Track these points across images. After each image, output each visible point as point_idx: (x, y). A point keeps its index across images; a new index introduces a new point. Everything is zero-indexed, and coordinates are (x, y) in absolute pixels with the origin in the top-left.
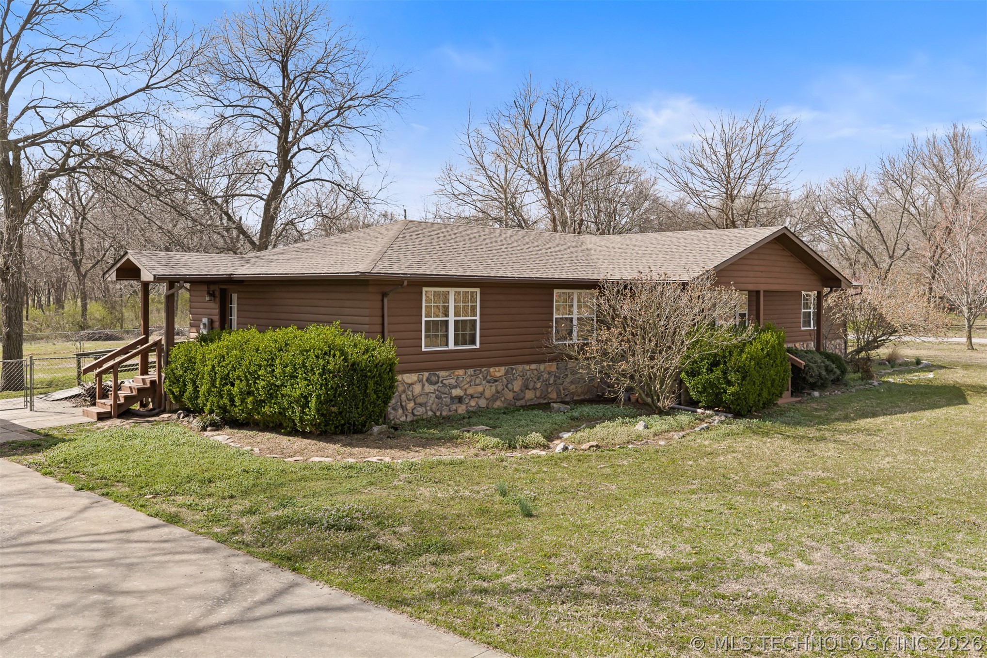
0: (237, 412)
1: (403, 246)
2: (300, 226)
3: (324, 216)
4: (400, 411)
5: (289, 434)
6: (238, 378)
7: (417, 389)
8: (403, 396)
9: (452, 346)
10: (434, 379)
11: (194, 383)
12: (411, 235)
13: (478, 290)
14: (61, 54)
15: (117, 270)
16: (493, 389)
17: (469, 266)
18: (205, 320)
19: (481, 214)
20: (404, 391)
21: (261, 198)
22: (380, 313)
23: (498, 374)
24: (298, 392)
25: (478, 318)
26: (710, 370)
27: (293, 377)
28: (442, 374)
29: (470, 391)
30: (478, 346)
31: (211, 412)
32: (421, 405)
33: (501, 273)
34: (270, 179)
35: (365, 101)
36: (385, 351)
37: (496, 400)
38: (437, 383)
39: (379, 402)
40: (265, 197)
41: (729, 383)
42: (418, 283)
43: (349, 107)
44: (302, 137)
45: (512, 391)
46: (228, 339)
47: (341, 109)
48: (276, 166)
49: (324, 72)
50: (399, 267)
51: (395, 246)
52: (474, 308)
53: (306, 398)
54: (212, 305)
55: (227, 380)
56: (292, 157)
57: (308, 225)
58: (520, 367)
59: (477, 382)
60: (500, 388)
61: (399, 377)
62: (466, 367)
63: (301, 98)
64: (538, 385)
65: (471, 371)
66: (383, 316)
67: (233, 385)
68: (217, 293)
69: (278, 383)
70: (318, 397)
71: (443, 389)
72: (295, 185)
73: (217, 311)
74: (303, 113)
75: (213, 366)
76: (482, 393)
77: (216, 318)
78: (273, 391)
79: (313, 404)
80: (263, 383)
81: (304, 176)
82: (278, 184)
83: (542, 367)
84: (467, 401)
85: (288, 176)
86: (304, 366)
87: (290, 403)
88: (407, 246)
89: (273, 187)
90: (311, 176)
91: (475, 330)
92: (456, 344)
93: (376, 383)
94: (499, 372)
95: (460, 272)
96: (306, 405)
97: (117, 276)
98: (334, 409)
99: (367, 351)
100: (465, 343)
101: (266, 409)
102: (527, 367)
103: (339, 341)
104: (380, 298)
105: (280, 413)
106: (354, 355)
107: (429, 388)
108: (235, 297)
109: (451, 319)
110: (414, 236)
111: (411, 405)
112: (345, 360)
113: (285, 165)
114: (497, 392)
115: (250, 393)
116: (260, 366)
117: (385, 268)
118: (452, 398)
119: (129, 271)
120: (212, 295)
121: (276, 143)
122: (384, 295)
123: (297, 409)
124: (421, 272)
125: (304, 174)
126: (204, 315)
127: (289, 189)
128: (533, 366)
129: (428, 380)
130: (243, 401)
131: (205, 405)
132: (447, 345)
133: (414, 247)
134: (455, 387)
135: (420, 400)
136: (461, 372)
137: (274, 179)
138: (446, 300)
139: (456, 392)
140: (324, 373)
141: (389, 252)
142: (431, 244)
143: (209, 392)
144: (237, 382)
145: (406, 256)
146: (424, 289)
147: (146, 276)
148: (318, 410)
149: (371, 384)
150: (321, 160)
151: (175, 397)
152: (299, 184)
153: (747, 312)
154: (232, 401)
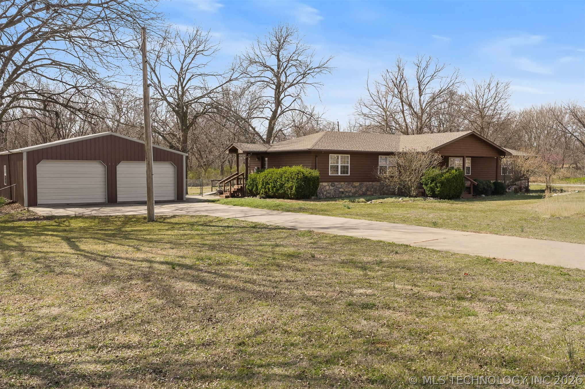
0: (271, 193)
1: (324, 141)
2: (285, 132)
3: (295, 126)
4: (322, 195)
5: (287, 199)
6: (271, 182)
7: (327, 188)
8: (323, 190)
9: (339, 174)
10: (333, 185)
11: (256, 185)
12: (327, 136)
13: (349, 155)
14: (199, 69)
15: (229, 150)
16: (355, 190)
17: (346, 147)
18: (256, 168)
19: (378, 124)
20: (323, 188)
21: (267, 119)
22: (315, 162)
23: (357, 185)
24: (290, 185)
25: (349, 165)
26: (431, 183)
27: (288, 181)
28: (336, 183)
29: (346, 190)
30: (349, 175)
31: (262, 194)
32: (329, 193)
33: (357, 149)
34: (271, 110)
35: (317, 70)
36: (316, 173)
37: (356, 194)
38: (334, 186)
39: (314, 189)
40: (269, 118)
41: (437, 188)
42: (327, 153)
43: (308, 74)
44: (287, 88)
45: (362, 191)
46: (266, 171)
47: (304, 75)
48: (274, 103)
49: (296, 60)
50: (321, 147)
51: (321, 141)
52: (348, 161)
53: (292, 187)
54: (259, 162)
55: (267, 183)
56: (282, 99)
57: (288, 131)
58: (365, 183)
59: (349, 187)
60: (357, 190)
61: (321, 184)
62: (345, 182)
63: (285, 70)
64: (372, 190)
65: (346, 183)
66: (316, 163)
67: (269, 185)
68: (260, 158)
69: (283, 183)
70: (296, 186)
71: (336, 189)
72: (283, 112)
73: (260, 164)
74: (286, 77)
75: (263, 179)
76: (351, 191)
77: (260, 167)
78: (282, 186)
79: (294, 189)
80: (279, 183)
81: (287, 108)
82: (275, 113)
83: (374, 183)
84: (345, 193)
85: (280, 108)
86: (291, 177)
87: (287, 189)
88: (325, 140)
89: (273, 114)
90: (291, 108)
91: (348, 169)
92: (341, 173)
93: (313, 183)
94: (357, 184)
95: (342, 149)
96: (292, 189)
97: (229, 152)
98: (300, 190)
99: (310, 173)
100: (344, 173)
101: (280, 192)
102: (368, 183)
103: (302, 170)
104: (315, 157)
105: (284, 193)
106: (306, 174)
107: (331, 188)
108: (266, 159)
109: (339, 165)
110: (329, 137)
111: (325, 193)
112: (304, 175)
113: (278, 102)
114: (356, 191)
115: (274, 187)
116: (278, 178)
117: (316, 148)
118: (339, 192)
119: (234, 150)
120: (259, 159)
121: (274, 93)
122: (316, 156)
123: (289, 191)
124: (328, 149)
125: (287, 106)
126: (256, 166)
127: (280, 115)
128: (370, 183)
129: (331, 185)
130: (272, 190)
131: (260, 192)
132: (338, 174)
133: (328, 141)
134: (341, 188)
135: (328, 191)
136: (343, 183)
137: (273, 110)
138: (338, 159)
139: (341, 190)
140: (297, 179)
141: (319, 142)
142: (334, 139)
143: (262, 187)
144: (271, 184)
145: (324, 144)
146: (330, 155)
147: (240, 151)
148: (295, 191)
149: (311, 183)
150: (295, 100)
151: (250, 191)
152: (284, 112)
153: (470, 166)
154: (269, 190)
